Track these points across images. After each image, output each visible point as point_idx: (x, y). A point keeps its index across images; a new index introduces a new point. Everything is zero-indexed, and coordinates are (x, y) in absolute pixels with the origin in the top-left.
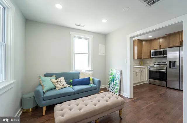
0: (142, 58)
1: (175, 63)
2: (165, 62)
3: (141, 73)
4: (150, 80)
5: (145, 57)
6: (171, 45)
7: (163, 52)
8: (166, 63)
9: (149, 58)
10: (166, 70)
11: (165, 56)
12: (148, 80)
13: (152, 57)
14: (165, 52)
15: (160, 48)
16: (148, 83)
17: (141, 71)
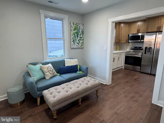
0: (120, 43)
1: (151, 49)
2: (141, 47)
3: (118, 59)
4: (126, 65)
5: (122, 42)
6: (149, 31)
7: (141, 36)
8: (142, 49)
9: (126, 43)
10: (142, 55)
11: (142, 41)
12: (124, 66)
13: (129, 41)
14: (143, 37)
15: (138, 33)
16: (124, 68)
17: (118, 57)
